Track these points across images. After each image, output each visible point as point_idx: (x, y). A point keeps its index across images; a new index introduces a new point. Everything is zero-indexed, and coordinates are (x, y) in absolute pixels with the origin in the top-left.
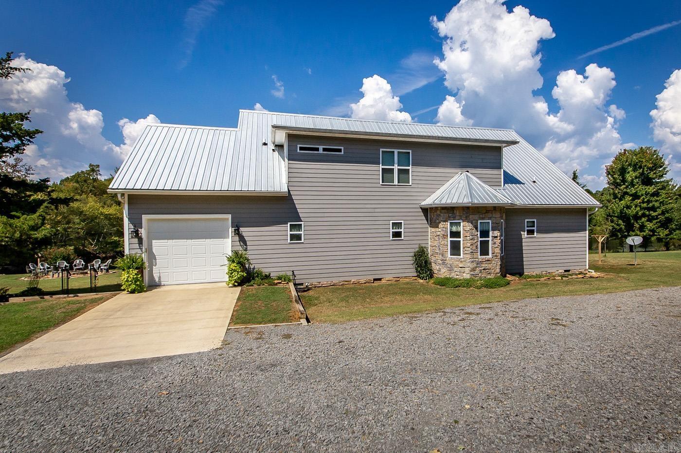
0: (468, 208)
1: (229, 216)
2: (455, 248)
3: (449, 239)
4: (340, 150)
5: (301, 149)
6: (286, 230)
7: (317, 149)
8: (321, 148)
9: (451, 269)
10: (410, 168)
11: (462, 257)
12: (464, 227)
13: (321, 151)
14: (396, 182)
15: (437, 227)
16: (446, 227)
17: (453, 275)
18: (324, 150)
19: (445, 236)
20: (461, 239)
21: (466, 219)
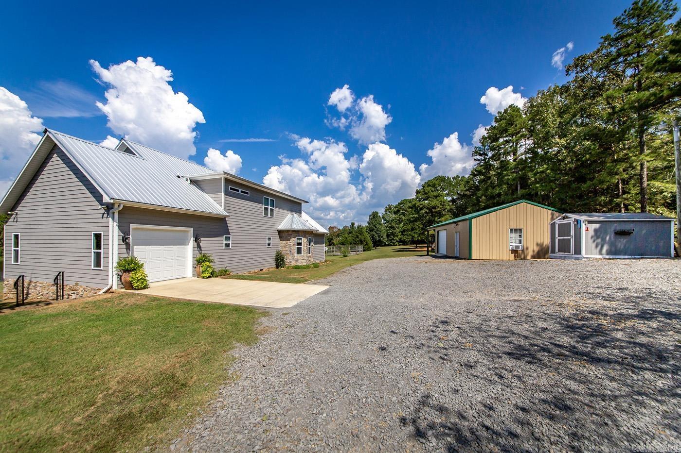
0: (306, 231)
1: (192, 229)
2: (299, 251)
3: (296, 246)
4: (247, 193)
5: (231, 189)
6: (222, 240)
7: (238, 191)
8: (240, 190)
9: (297, 261)
10: (274, 208)
11: (302, 254)
12: (304, 240)
13: (240, 192)
14: (269, 216)
15: (289, 240)
16: (294, 240)
17: (298, 264)
18: (242, 192)
19: (294, 245)
20: (302, 246)
21: (305, 237)
